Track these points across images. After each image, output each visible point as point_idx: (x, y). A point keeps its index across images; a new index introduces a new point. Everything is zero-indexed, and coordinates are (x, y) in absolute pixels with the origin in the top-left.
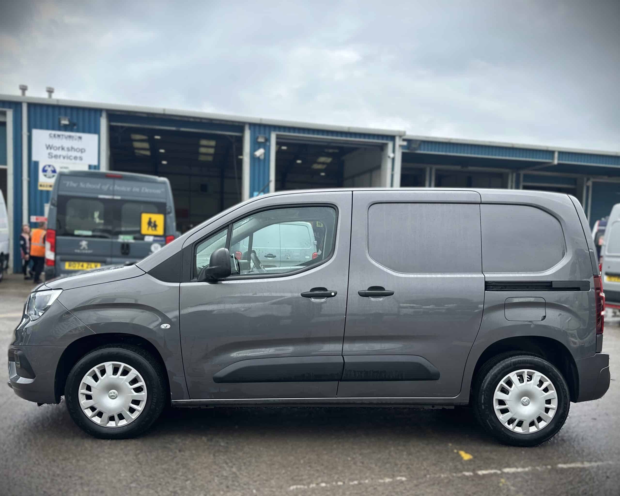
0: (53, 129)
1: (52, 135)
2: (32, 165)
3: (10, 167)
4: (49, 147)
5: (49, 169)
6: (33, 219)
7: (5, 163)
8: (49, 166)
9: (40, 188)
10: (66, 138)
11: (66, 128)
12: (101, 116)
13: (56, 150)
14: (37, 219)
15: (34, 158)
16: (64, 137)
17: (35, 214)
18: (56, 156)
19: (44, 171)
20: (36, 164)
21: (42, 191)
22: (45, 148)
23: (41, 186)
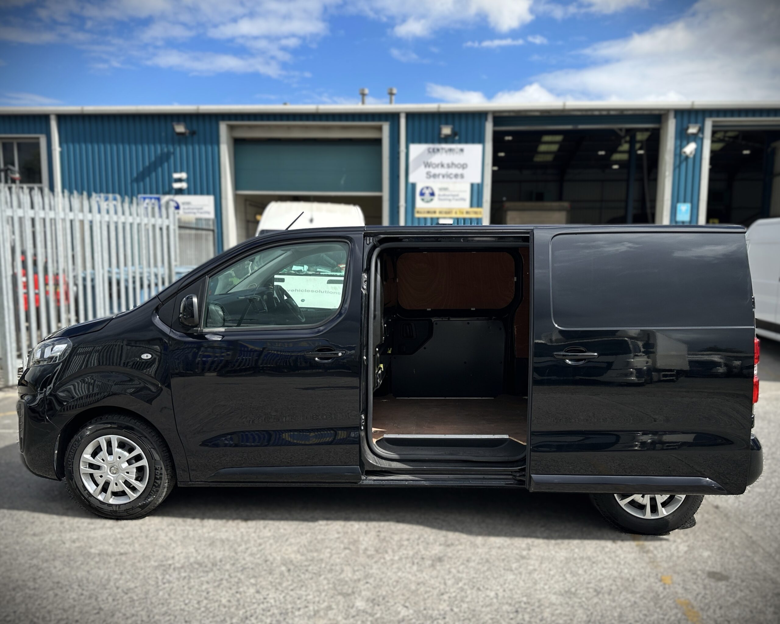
0: (433, 142)
1: (431, 150)
2: (410, 187)
3: (386, 194)
4: (427, 165)
5: (427, 192)
7: (380, 189)
8: (427, 188)
9: (417, 215)
10: (446, 152)
11: (447, 140)
12: (486, 119)
13: (434, 168)
15: (411, 180)
16: (444, 151)
18: (435, 176)
19: (422, 194)
20: (414, 186)
21: (419, 219)
22: (423, 166)
23: (418, 212)
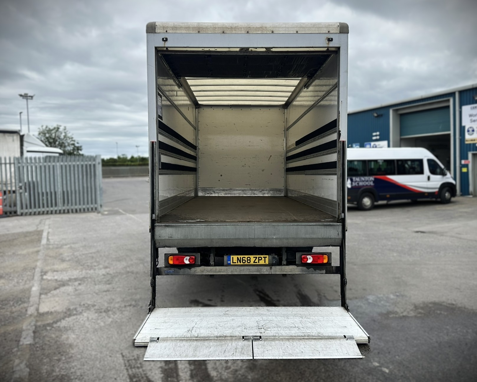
0: (473, 103)
1: (472, 108)
2: (462, 128)
3: (452, 132)
4: (471, 116)
5: (471, 130)
6: (463, 162)
7: (449, 130)
8: (471, 128)
9: (466, 142)
13: (474, 117)
14: (465, 162)
15: (463, 124)
17: (464, 159)
18: (474, 121)
19: (468, 131)
20: (464, 127)
21: (467, 144)
22: (468, 116)
23: (467, 141)
